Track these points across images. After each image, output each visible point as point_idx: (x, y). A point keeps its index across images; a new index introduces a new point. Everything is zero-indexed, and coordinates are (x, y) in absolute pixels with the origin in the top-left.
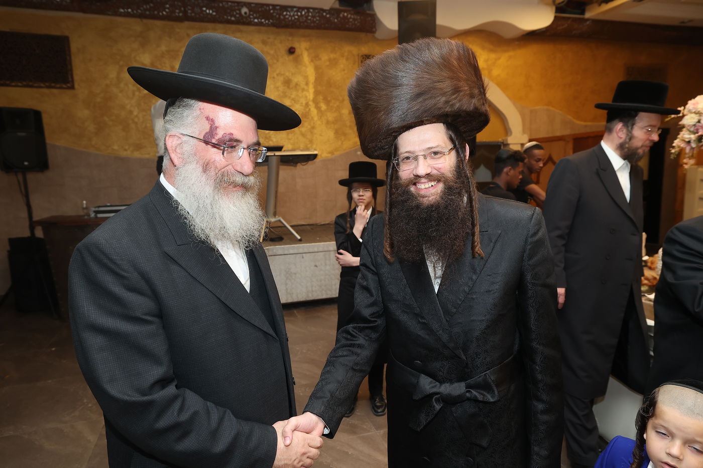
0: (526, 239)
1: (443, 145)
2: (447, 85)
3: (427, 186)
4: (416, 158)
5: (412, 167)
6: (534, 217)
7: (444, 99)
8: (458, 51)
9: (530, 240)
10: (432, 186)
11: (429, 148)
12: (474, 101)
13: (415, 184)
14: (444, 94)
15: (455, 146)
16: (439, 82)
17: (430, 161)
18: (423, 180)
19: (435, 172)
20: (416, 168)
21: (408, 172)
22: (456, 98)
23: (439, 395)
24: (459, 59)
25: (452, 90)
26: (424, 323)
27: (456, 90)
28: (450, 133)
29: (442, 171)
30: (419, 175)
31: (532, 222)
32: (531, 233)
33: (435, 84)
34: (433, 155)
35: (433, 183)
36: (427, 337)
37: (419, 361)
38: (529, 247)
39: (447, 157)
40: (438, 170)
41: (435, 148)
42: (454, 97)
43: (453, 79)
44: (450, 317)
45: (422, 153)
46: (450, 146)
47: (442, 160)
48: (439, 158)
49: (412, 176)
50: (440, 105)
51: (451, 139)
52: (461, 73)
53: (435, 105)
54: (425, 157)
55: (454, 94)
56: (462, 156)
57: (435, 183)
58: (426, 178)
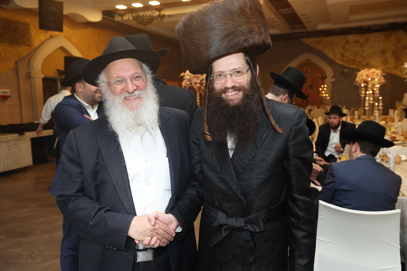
0: (292, 128)
1: (243, 67)
2: (244, 28)
3: (232, 94)
4: (225, 76)
5: (223, 81)
6: (298, 113)
7: (243, 38)
8: (250, 3)
9: (294, 128)
10: (236, 93)
11: (234, 69)
12: (262, 37)
13: (225, 93)
14: (243, 34)
15: (250, 67)
16: (239, 26)
17: (234, 78)
18: (230, 90)
19: (237, 85)
20: (226, 82)
21: (220, 85)
22: (251, 36)
23: (227, 226)
24: (251, 8)
25: (248, 31)
26: (222, 178)
27: (251, 31)
28: (247, 58)
29: (242, 84)
30: (227, 87)
31: (296, 116)
32: (295, 123)
33: (237, 28)
34: (236, 73)
35: (236, 92)
36: (223, 187)
37: (218, 202)
38: (293, 133)
39: (245, 75)
40: (240, 83)
41: (237, 69)
42: (249, 36)
43: (248, 23)
44: (238, 175)
45: (229, 73)
46: (247, 67)
47: (242, 77)
48: (240, 76)
49: (223, 88)
50: (242, 42)
51: (248, 63)
52: (253, 19)
53: (238, 42)
54: (231, 75)
55: (249, 34)
56: (254, 73)
57: (238, 92)
58: (232, 89)
